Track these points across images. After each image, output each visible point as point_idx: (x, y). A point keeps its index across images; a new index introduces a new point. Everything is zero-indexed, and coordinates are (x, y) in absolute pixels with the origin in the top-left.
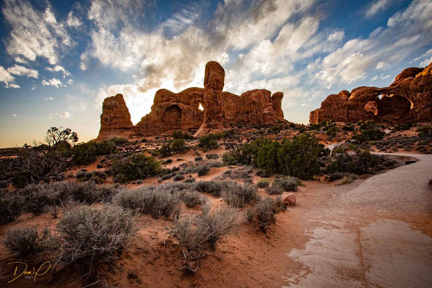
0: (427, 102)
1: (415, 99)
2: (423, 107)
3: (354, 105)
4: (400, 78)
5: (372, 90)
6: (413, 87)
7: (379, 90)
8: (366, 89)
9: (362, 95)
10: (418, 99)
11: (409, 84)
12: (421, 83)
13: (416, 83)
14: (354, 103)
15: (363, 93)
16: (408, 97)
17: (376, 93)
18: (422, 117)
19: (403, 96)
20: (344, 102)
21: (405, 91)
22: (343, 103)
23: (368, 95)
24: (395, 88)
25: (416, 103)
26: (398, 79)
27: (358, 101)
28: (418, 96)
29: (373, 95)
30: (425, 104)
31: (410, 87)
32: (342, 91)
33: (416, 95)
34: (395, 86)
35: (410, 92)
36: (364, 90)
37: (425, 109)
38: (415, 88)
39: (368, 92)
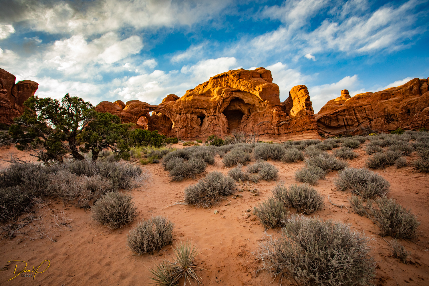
0: (183, 123)
1: (175, 120)
2: (181, 127)
3: (127, 117)
4: (166, 100)
5: (144, 106)
6: (175, 109)
7: (150, 106)
8: (140, 103)
9: (135, 108)
10: (178, 120)
11: (172, 106)
12: (180, 107)
13: (177, 106)
14: (128, 115)
16: (171, 117)
17: (148, 109)
18: (180, 135)
19: (167, 116)
20: (118, 112)
21: (170, 112)
23: (141, 109)
24: (163, 108)
25: (176, 123)
26: (164, 101)
27: (132, 113)
28: (178, 118)
29: (145, 110)
30: (182, 125)
31: (173, 109)
32: (118, 101)
33: (176, 116)
34: (163, 106)
35: (172, 113)
36: (138, 104)
37: (182, 129)
38: (176, 110)
39: (141, 106)
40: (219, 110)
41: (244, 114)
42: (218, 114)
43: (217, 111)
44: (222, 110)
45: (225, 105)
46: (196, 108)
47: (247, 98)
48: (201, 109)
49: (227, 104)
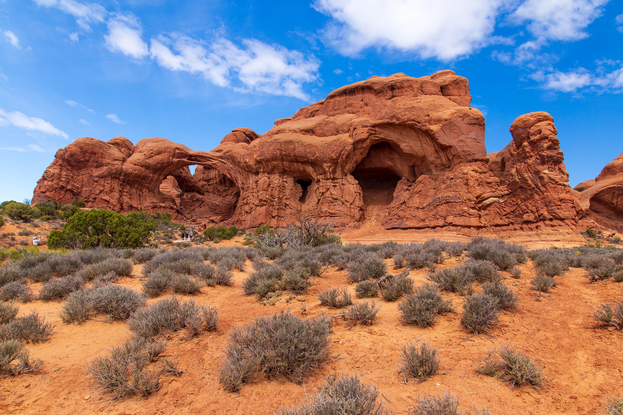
0: (262, 194)
1: (245, 186)
2: (256, 202)
3: (139, 177)
5: (177, 151)
6: (246, 162)
7: (190, 153)
9: (157, 157)
10: (250, 185)
11: (240, 155)
12: (257, 156)
14: (139, 170)
15: (159, 153)
16: (237, 179)
17: (185, 160)
19: (229, 176)
20: (116, 162)
22: (113, 165)
23: (168, 158)
24: (219, 157)
25: (247, 193)
27: (148, 167)
29: (179, 161)
30: (259, 198)
33: (248, 178)
35: (240, 170)
36: (164, 147)
38: (248, 164)
39: (170, 152)
40: (343, 167)
41: (399, 178)
42: (340, 176)
43: (339, 170)
44: (349, 166)
45: (358, 157)
46: (293, 161)
47: (407, 140)
48: (303, 163)
49: (361, 154)
